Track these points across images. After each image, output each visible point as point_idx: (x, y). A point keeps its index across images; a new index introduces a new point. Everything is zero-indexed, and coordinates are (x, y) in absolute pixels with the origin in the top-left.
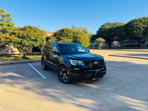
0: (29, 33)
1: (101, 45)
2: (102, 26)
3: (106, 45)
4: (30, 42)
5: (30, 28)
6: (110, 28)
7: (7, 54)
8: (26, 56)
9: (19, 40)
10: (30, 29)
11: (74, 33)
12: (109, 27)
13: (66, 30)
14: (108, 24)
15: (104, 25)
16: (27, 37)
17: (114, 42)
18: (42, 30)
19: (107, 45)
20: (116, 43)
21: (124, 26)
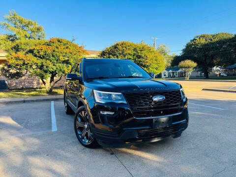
0: (56, 50)
1: (190, 72)
2: (191, 41)
3: (199, 73)
4: (57, 65)
5: (59, 41)
6: (207, 42)
7: (31, 87)
8: (53, 90)
9: (39, 62)
10: (59, 43)
11: (135, 49)
12: (203, 41)
13: (122, 44)
14: (203, 36)
15: (195, 39)
16: (53, 56)
17: (215, 68)
18: (79, 46)
19: (201, 74)
20: (218, 71)
21: (233, 38)
